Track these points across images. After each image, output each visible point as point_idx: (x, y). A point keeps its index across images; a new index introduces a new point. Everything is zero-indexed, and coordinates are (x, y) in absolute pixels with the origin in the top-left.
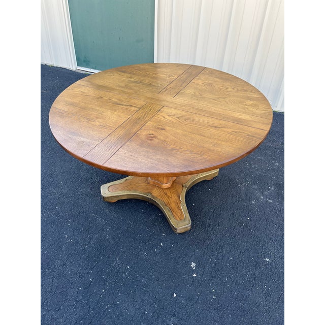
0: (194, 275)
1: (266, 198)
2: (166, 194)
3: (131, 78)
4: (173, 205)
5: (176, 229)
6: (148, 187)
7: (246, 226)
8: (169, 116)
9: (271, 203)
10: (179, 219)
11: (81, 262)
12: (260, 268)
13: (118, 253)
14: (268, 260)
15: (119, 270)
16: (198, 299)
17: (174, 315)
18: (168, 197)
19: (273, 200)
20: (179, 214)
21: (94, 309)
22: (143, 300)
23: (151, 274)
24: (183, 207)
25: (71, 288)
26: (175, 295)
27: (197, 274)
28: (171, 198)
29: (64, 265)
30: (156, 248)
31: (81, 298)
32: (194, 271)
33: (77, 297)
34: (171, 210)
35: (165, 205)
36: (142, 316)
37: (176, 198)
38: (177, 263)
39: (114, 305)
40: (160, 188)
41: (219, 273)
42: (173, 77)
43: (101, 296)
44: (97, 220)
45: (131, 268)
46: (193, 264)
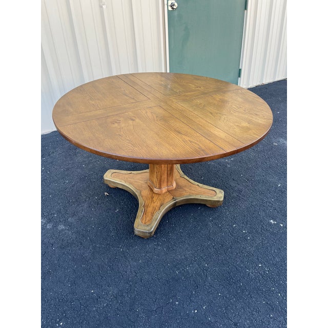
15: (261, 274)
30: (247, 236)
32: (278, 224)
38: (267, 230)
44: (188, 272)
45: (261, 264)
46: (272, 221)
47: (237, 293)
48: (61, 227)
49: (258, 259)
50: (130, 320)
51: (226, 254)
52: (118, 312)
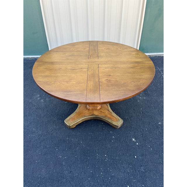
0: (137, 144)
1: (142, 97)
2: (101, 112)
3: (65, 54)
4: (109, 116)
5: (118, 126)
6: (90, 111)
7: (143, 112)
8: (106, 68)
9: (145, 99)
10: (116, 121)
11: (79, 166)
12: (160, 128)
13: (96, 151)
14: (160, 123)
15: (102, 159)
16: (146, 153)
17: (141, 166)
18: (104, 113)
19: (145, 97)
20: (114, 119)
21: (103, 185)
22: (123, 167)
23: (118, 153)
24: (114, 115)
25: (84, 181)
26: (136, 157)
27: (138, 143)
28: (105, 112)
29: (71, 172)
30: (112, 140)
31: (93, 183)
32: (136, 142)
33: (91, 184)
34: (110, 118)
35: (105, 117)
36: (128, 174)
37: (108, 111)
38: (126, 142)
39: (112, 177)
40: (96, 110)
41: (146, 138)
42: (87, 49)
43: (103, 176)
44: (72, 140)
45: (107, 155)
46: (134, 139)
47: (84, 160)
48: (42, 101)
49: (107, 152)
50: (37, 146)
51: (94, 142)
52: (36, 141)
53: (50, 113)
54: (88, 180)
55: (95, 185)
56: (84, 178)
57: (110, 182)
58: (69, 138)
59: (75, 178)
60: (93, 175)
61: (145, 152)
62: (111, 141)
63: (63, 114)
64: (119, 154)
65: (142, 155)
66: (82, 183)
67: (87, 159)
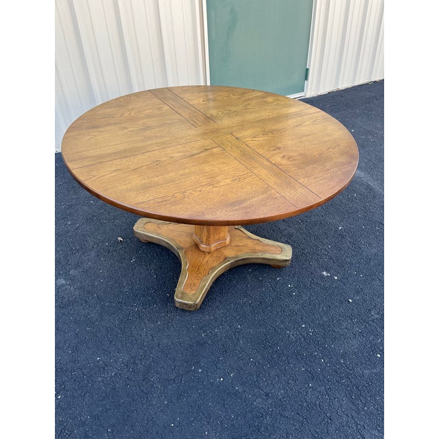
0: (336, 278)
4: (258, 248)
6: (215, 255)
10: (279, 252)
11: (273, 373)
13: (281, 329)
16: (359, 287)
17: (370, 310)
18: (244, 246)
20: (273, 249)
21: (342, 378)
23: (321, 310)
25: (305, 396)
26: (351, 301)
27: (336, 276)
28: (246, 244)
29: (267, 395)
31: (323, 388)
32: (332, 276)
33: (320, 392)
34: (264, 252)
35: (254, 253)
36: (363, 336)
37: (250, 241)
38: (317, 284)
39: (343, 356)
40: (226, 246)
41: (340, 261)
43: (328, 365)
44: (216, 334)
46: (325, 273)
47: (272, 358)
49: (302, 319)
51: (264, 313)
52: (129, 382)
53: (110, 302)
54: (310, 388)
55: (330, 388)
56: (301, 388)
57: (348, 368)
58: (205, 331)
59: (285, 401)
60: (312, 374)
61: (356, 285)
62: (291, 296)
63: (149, 289)
64: (323, 310)
65: (358, 292)
66: (304, 401)
67: (276, 352)
